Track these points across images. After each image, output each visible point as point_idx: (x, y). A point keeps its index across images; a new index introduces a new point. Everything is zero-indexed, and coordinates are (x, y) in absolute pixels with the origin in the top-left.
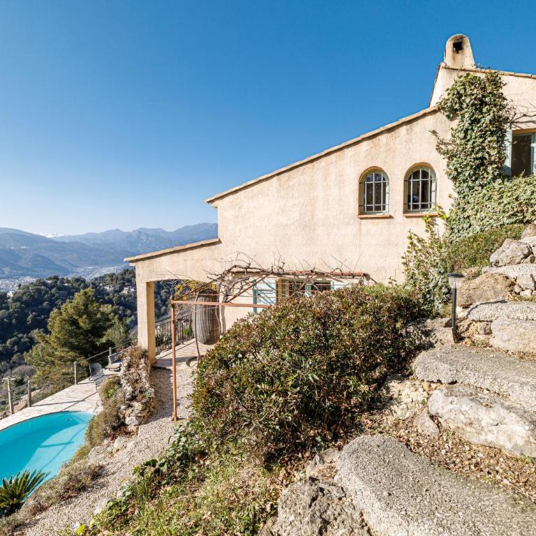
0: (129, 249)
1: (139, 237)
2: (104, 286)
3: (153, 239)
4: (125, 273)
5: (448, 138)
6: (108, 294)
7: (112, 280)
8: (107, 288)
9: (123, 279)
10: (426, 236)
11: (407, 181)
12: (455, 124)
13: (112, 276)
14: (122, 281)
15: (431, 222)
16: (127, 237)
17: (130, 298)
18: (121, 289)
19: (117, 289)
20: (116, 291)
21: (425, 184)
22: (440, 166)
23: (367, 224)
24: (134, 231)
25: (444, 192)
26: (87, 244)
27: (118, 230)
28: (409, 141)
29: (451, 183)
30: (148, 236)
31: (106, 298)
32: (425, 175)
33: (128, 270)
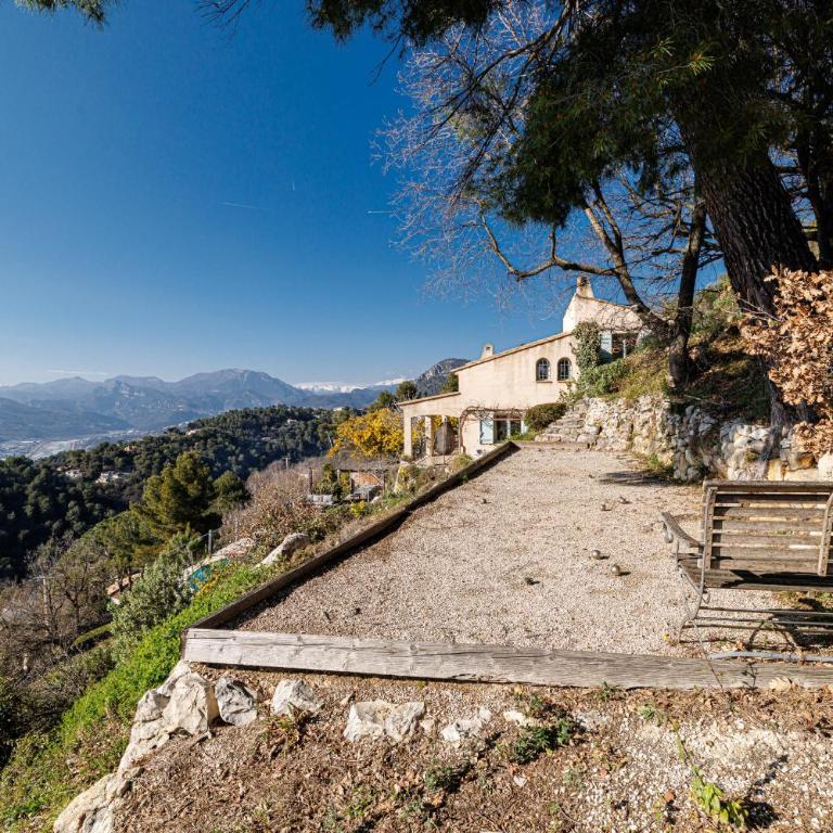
0: (98, 412)
1: (116, 390)
2: (64, 471)
3: (142, 395)
4: (102, 450)
5: (576, 347)
6: (73, 484)
7: (79, 461)
8: (71, 474)
9: (100, 459)
10: (567, 392)
11: (559, 365)
12: (579, 341)
13: (78, 454)
14: (97, 463)
15: (569, 386)
16: (96, 391)
17: (112, 490)
18: (96, 475)
19: (88, 474)
20: (85, 479)
21: (567, 367)
22: (573, 359)
23: (540, 386)
24: (108, 381)
25: (575, 371)
26: (20, 401)
27: (78, 378)
28: (559, 347)
29: (577, 368)
30: (132, 389)
31: (71, 490)
32: (567, 363)
33: (107, 445)
